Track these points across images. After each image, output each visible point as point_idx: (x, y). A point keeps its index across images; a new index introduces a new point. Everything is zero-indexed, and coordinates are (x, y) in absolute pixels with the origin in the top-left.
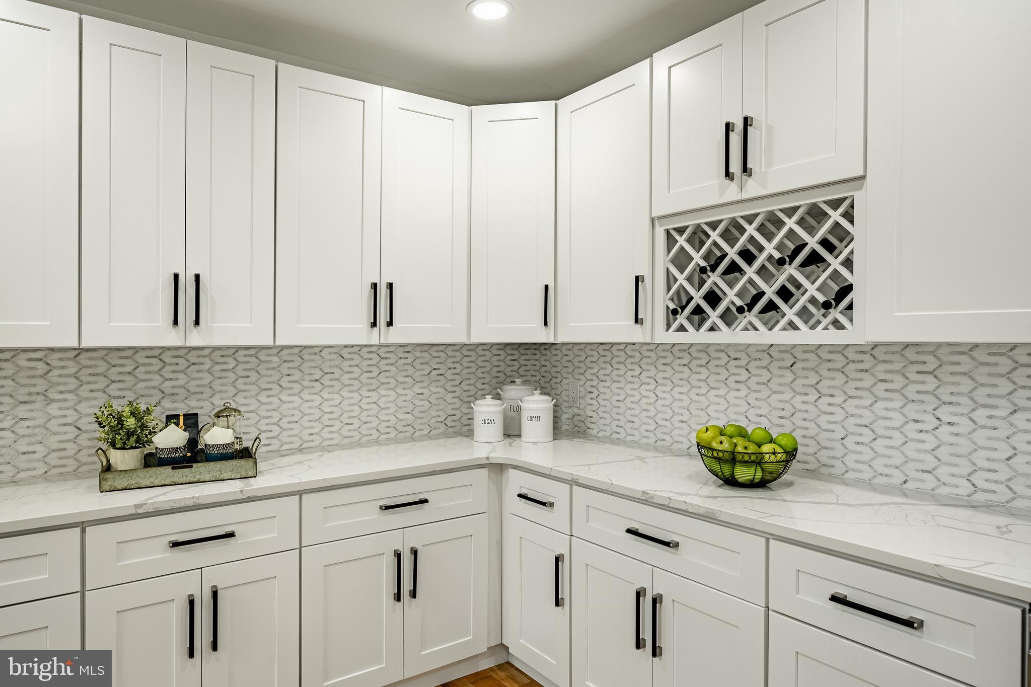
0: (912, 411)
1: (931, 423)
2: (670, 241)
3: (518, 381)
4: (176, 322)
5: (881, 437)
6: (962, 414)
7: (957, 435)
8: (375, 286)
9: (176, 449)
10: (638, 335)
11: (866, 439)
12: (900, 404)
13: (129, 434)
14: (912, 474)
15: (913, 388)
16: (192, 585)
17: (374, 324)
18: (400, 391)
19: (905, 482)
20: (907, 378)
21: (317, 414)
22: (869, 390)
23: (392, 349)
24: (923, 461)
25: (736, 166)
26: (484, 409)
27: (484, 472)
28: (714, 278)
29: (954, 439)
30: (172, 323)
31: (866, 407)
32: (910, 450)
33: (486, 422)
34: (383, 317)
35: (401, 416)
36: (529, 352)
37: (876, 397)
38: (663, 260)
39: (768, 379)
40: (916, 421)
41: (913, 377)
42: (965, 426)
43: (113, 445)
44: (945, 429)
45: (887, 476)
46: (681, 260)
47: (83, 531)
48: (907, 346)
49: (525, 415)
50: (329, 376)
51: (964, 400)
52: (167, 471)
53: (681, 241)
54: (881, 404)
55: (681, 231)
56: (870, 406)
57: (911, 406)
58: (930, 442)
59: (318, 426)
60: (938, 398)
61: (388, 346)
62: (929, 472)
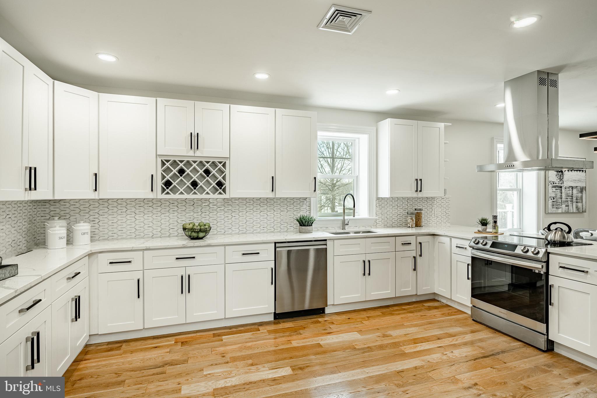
0: (226, 215)
1: (230, 216)
5: (219, 222)
6: (237, 214)
7: (236, 219)
11: (215, 223)
12: (223, 213)
14: (226, 230)
15: (226, 209)
20: (225, 207)
22: (216, 210)
24: (229, 226)
29: (235, 220)
31: (215, 215)
32: (226, 224)
37: (217, 212)
38: (160, 170)
39: (185, 209)
40: (227, 217)
41: (226, 206)
42: (237, 216)
44: (234, 218)
45: (220, 232)
46: (168, 171)
51: (237, 211)
53: (168, 164)
54: (219, 214)
55: (167, 161)
56: (216, 214)
57: (226, 213)
58: (230, 221)
60: (232, 211)
62: (230, 229)
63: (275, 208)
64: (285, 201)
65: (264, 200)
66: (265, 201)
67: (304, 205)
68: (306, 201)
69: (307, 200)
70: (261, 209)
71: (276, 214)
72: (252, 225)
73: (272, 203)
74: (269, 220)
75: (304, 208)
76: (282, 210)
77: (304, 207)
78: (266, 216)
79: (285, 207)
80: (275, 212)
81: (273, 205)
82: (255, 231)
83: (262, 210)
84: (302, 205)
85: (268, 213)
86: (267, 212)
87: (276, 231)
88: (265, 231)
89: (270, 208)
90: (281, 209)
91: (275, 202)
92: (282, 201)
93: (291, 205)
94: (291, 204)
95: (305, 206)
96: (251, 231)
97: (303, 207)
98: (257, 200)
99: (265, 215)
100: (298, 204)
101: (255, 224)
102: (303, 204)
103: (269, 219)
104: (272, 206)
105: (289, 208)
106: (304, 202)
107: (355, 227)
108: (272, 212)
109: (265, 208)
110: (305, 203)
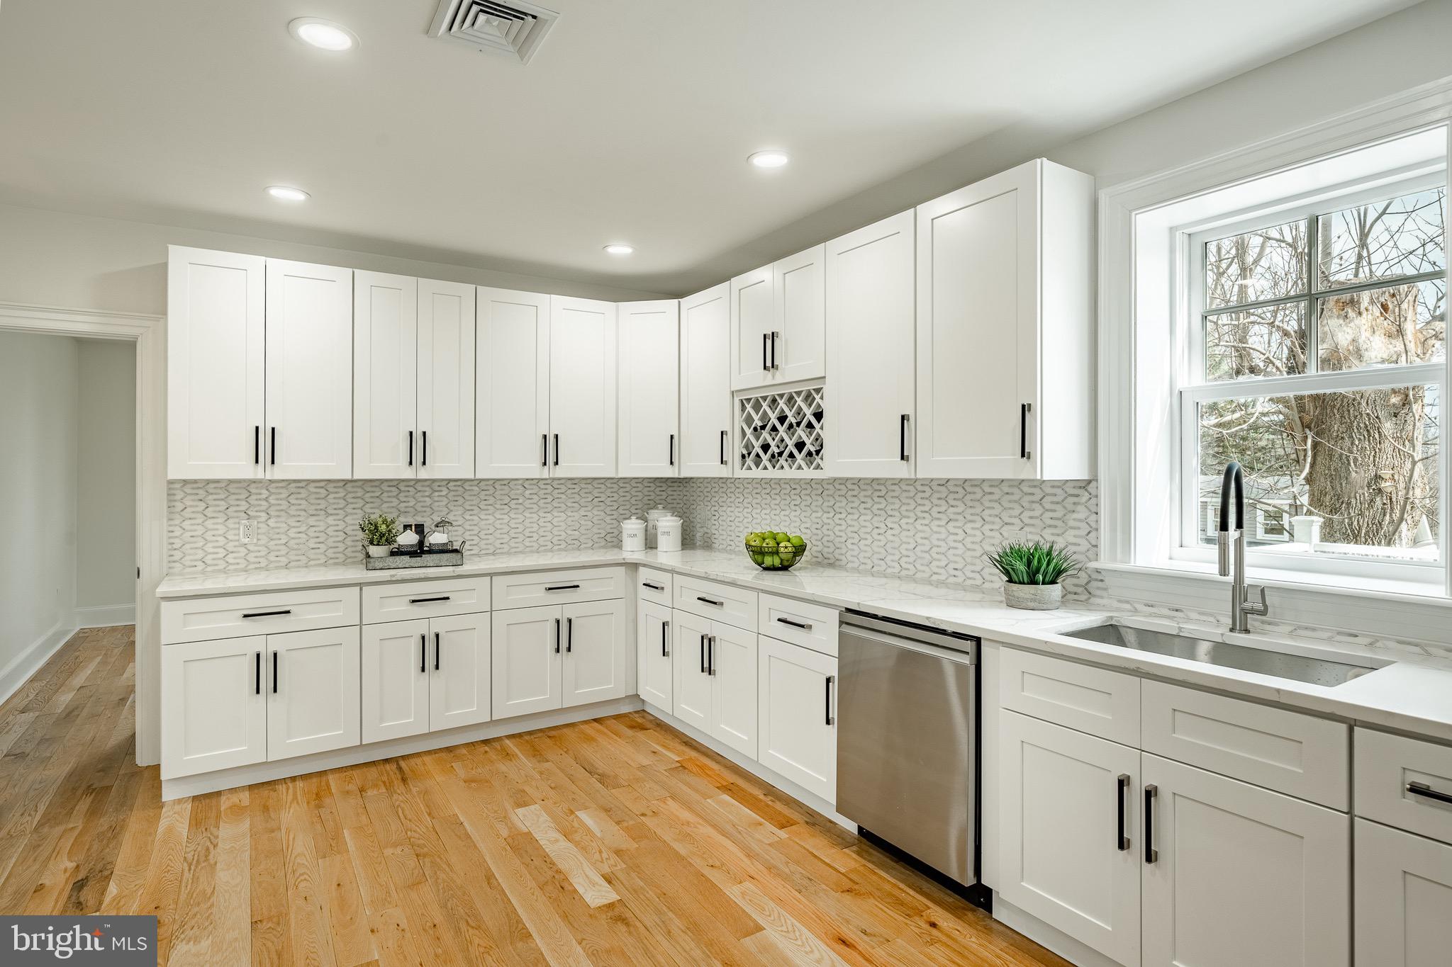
0: (875, 521)
1: (883, 528)
2: (743, 408)
3: (660, 507)
4: (411, 463)
5: (862, 538)
6: (896, 522)
7: (894, 535)
8: (545, 437)
9: (412, 546)
10: (723, 472)
12: (870, 517)
13: (382, 535)
14: (876, 561)
15: (876, 506)
16: (422, 628)
17: (545, 464)
18: (570, 514)
19: (873, 567)
21: (506, 529)
22: (857, 508)
23: (562, 481)
24: (880, 553)
25: (769, 364)
26: (629, 526)
27: (623, 569)
28: (765, 434)
29: (892, 538)
30: (408, 463)
32: (875, 546)
33: (630, 536)
34: (551, 459)
35: (569, 532)
36: (676, 484)
37: (860, 513)
38: (739, 422)
39: (810, 503)
40: (877, 527)
41: (876, 499)
42: (897, 529)
43: (371, 543)
44: (890, 532)
45: (865, 563)
46: (749, 420)
47: (361, 589)
48: (873, 480)
49: (660, 531)
50: (515, 501)
51: (897, 514)
52: (406, 558)
53: (749, 407)
54: (862, 517)
55: (749, 400)
56: (858, 519)
57: (875, 518)
58: (883, 540)
59: (506, 538)
60: (886, 513)
61: (560, 479)
62: (883, 560)
63: (987, 512)
64: (1016, 490)
65: (956, 485)
66: (960, 490)
67: (1079, 508)
68: (1087, 494)
69: (1089, 489)
70: (949, 511)
71: (988, 533)
72: (927, 555)
73: (978, 496)
74: (969, 549)
75: (1080, 520)
76: (1007, 520)
77: (1081, 516)
78: (961, 536)
79: (1017, 512)
80: (987, 527)
81: (982, 504)
82: (935, 577)
83: (952, 516)
84: (1070, 507)
85: (968, 527)
86: (966, 523)
87: (987, 585)
88: (960, 580)
89: (973, 511)
90: (1003, 518)
91: (985, 494)
92: (1006, 489)
93: (1034, 506)
94: (1033, 502)
95: (1082, 513)
96: (926, 575)
97: (1075, 516)
98: (939, 485)
99: (960, 531)
100: (1058, 503)
101: (935, 556)
102: (1074, 503)
103: (969, 546)
104: (977, 504)
105: (1027, 514)
106: (1077, 496)
107: (1339, 633)
108: (978, 525)
109: (959, 510)
110: (1084, 499)
